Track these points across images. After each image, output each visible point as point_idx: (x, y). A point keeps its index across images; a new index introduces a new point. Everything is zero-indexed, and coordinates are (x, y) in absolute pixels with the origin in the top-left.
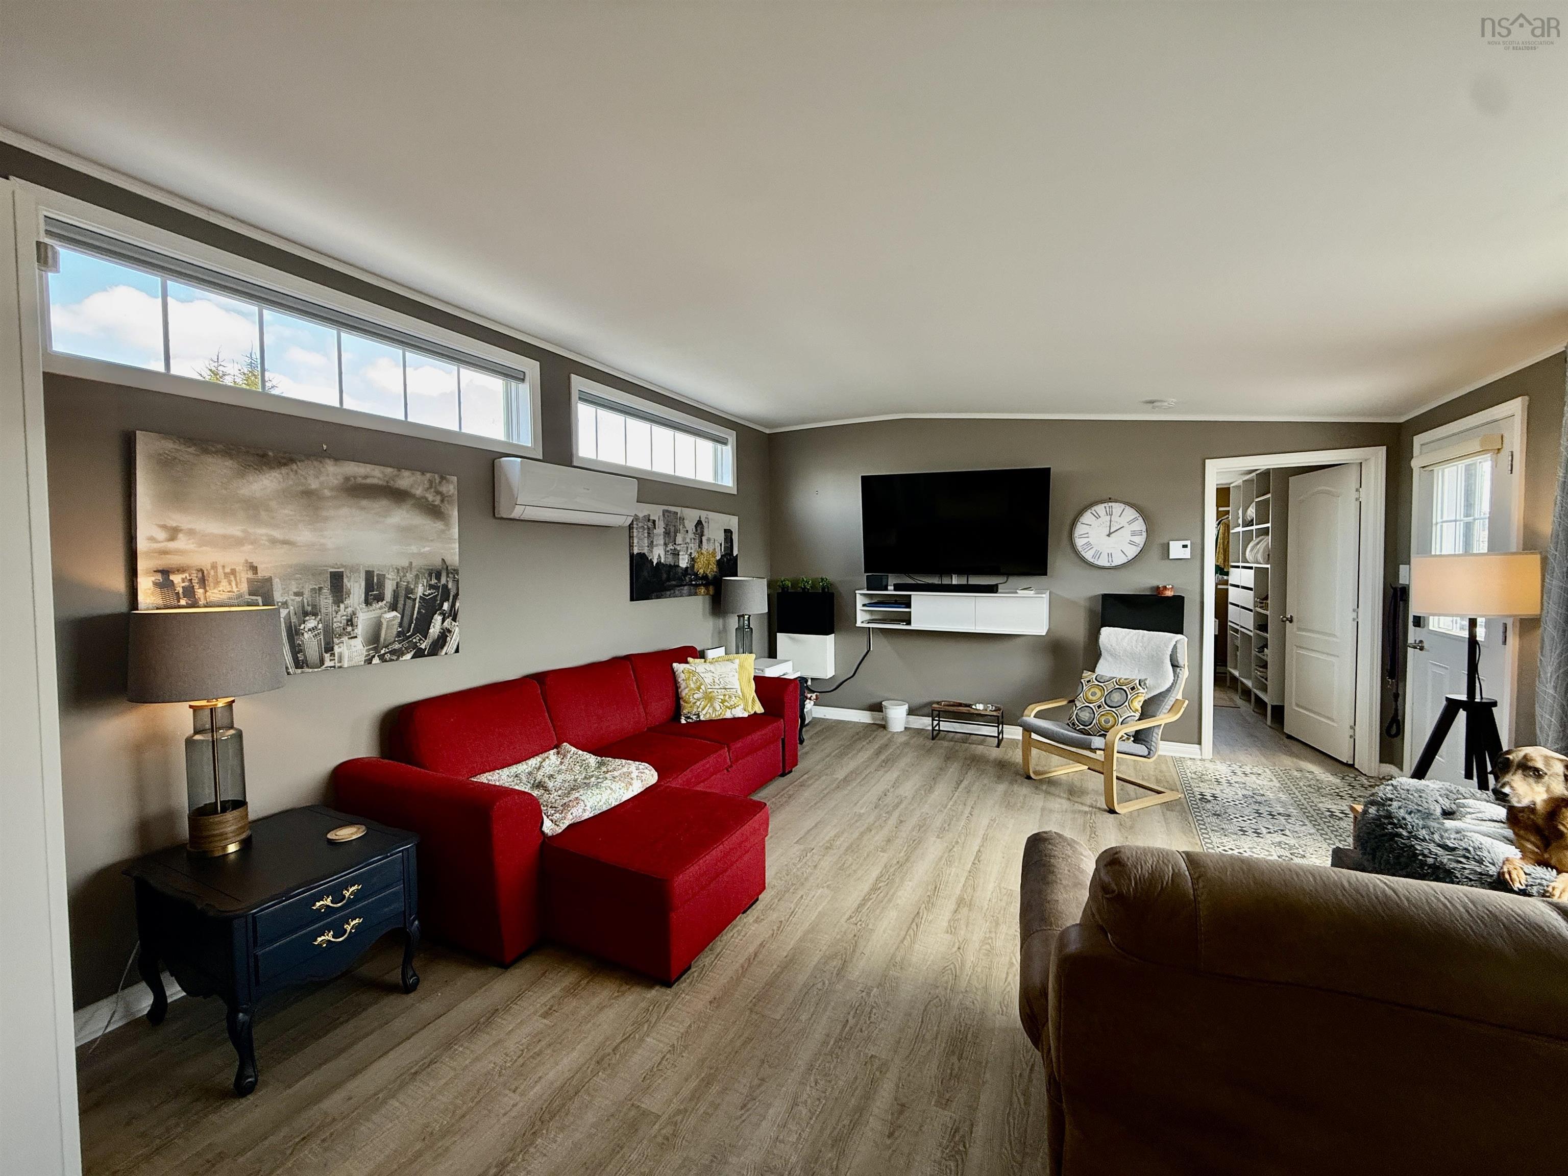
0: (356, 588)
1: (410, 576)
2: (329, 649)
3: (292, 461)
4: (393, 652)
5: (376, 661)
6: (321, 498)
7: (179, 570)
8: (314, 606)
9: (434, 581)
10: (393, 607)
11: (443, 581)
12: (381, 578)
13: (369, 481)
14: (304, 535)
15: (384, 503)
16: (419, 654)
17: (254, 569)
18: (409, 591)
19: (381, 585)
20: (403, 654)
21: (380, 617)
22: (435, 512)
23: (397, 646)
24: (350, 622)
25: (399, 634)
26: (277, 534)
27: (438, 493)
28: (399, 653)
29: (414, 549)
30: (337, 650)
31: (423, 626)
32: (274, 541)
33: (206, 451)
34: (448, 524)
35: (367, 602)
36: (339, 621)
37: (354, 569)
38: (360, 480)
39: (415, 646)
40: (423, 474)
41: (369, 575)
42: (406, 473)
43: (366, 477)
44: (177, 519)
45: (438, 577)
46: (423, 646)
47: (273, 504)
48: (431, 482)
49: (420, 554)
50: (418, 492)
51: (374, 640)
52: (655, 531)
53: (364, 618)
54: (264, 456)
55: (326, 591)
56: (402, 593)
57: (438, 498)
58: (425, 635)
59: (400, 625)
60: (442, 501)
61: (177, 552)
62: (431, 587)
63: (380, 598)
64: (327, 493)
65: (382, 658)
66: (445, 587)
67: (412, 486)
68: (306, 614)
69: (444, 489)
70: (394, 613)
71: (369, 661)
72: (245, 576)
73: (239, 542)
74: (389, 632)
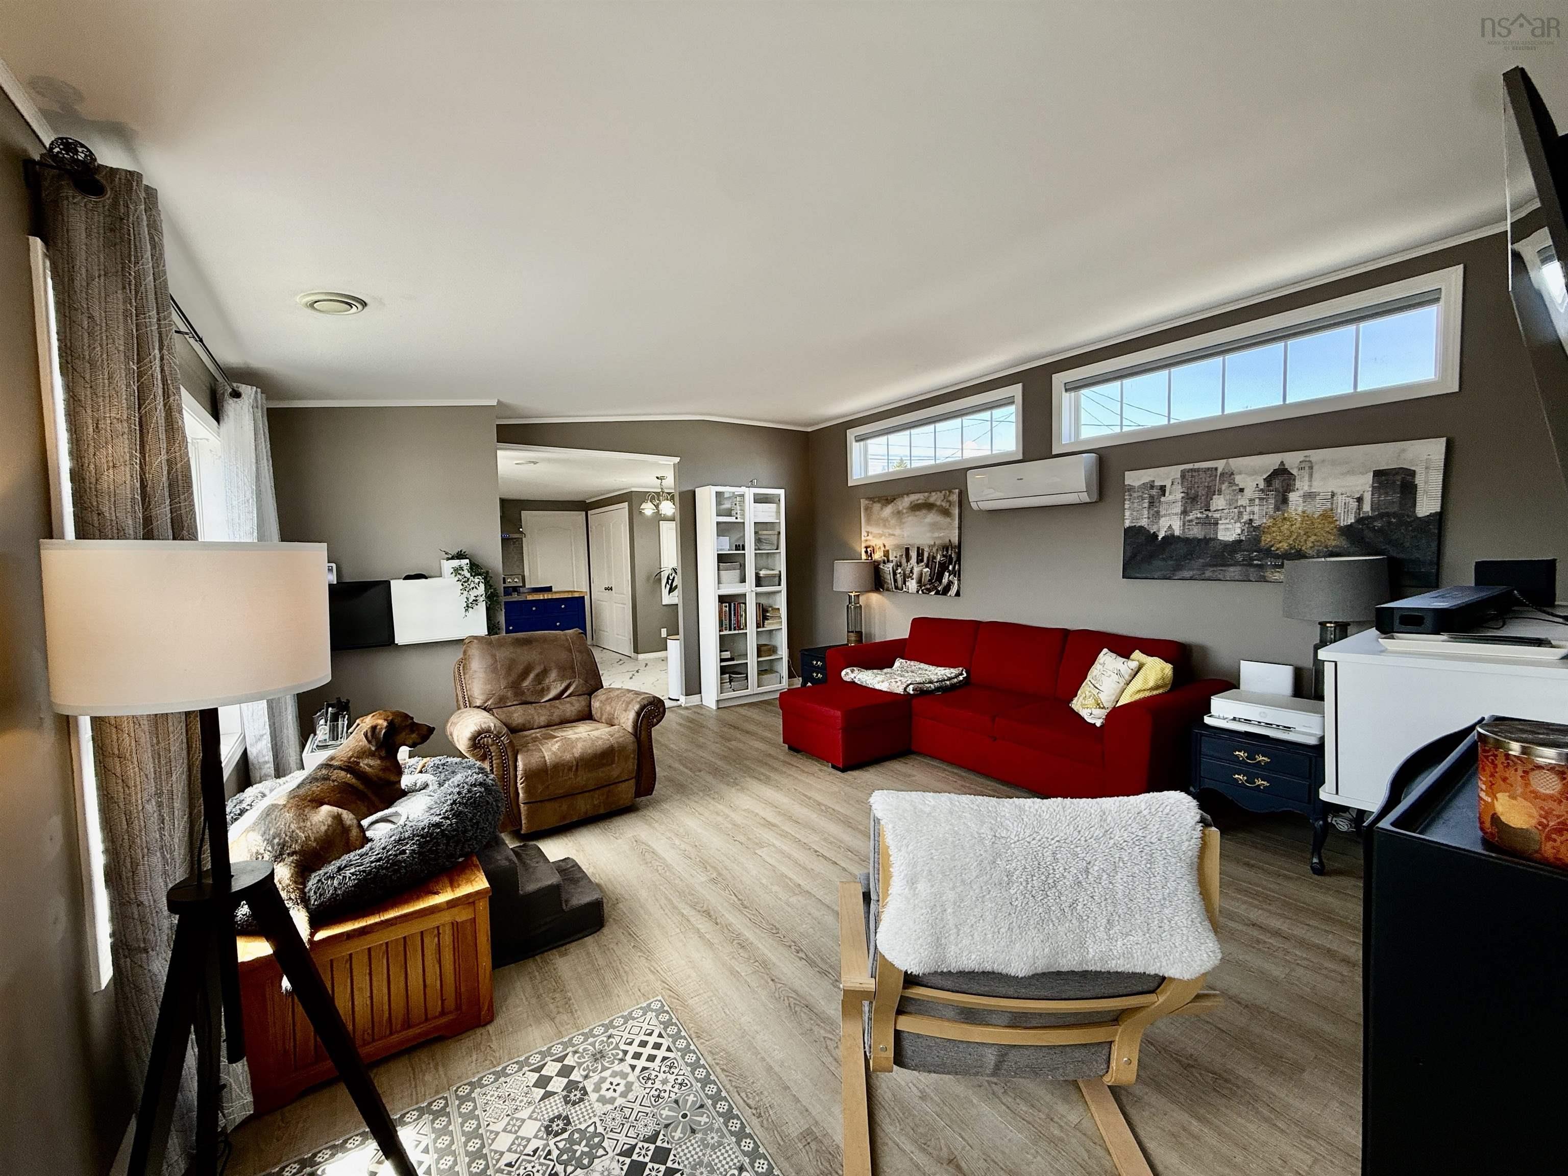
0: (913, 554)
1: (934, 550)
2: (905, 583)
3: (895, 499)
4: (927, 589)
5: (920, 592)
6: (903, 514)
7: (869, 547)
8: (900, 563)
9: (945, 553)
10: (927, 566)
11: (950, 553)
12: (923, 550)
13: (919, 502)
14: (897, 532)
15: (924, 511)
16: (937, 593)
17: (885, 546)
18: (934, 558)
19: (923, 554)
20: (931, 592)
21: (922, 571)
22: (946, 513)
23: (928, 586)
24: (912, 572)
25: (929, 580)
26: (891, 531)
27: (949, 501)
28: (929, 590)
29: (936, 535)
30: (907, 584)
31: (940, 578)
32: (890, 535)
33: (874, 502)
34: (953, 520)
35: (918, 563)
36: (908, 572)
37: (913, 546)
38: (916, 502)
39: (935, 588)
40: (941, 492)
41: (918, 548)
42: (933, 494)
43: (917, 500)
44: (870, 529)
45: (947, 551)
46: (939, 589)
47: (889, 519)
48: (945, 496)
49: (939, 538)
50: (938, 503)
51: (919, 581)
52: (1163, 499)
53: (916, 570)
54: (887, 499)
55: (904, 556)
56: (931, 559)
57: (948, 504)
58: (941, 582)
59: (930, 576)
60: (950, 506)
61: (870, 540)
62: (944, 556)
63: (922, 561)
64: (905, 511)
65: (922, 591)
66: (951, 556)
67: (936, 500)
68: (898, 566)
69: (951, 498)
70: (927, 569)
71: (918, 592)
72: (883, 549)
73: (881, 536)
74: (926, 578)
